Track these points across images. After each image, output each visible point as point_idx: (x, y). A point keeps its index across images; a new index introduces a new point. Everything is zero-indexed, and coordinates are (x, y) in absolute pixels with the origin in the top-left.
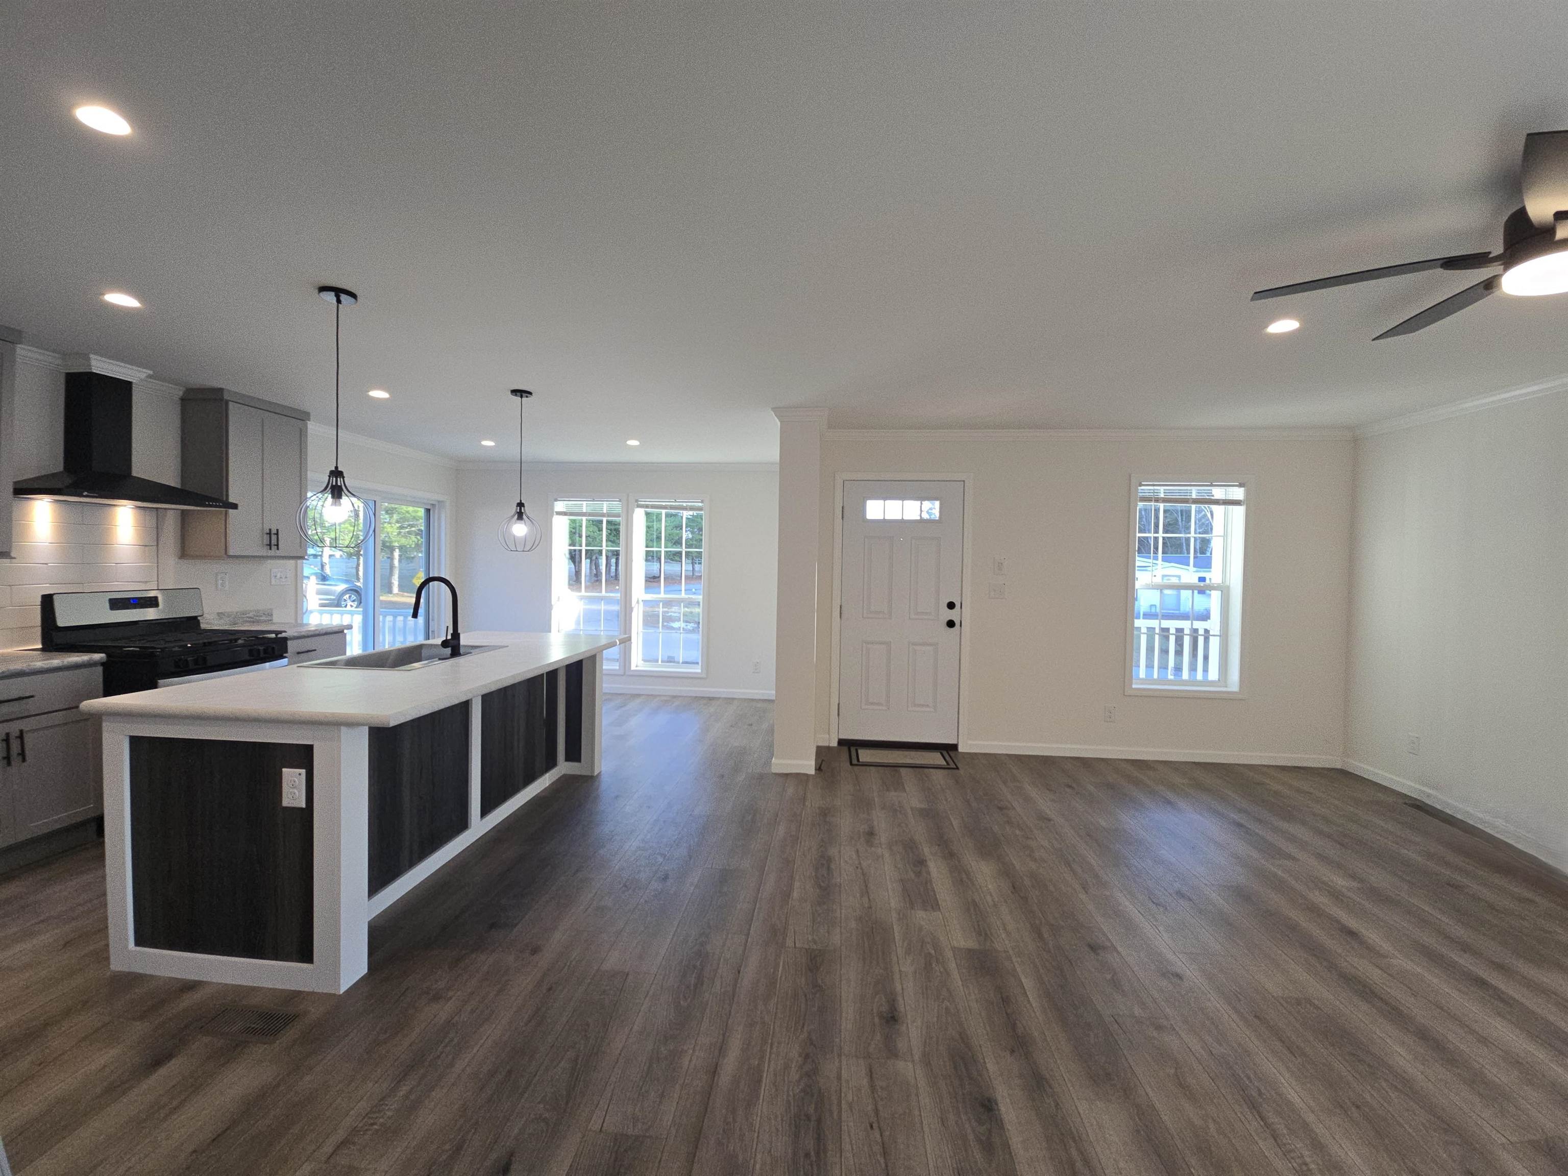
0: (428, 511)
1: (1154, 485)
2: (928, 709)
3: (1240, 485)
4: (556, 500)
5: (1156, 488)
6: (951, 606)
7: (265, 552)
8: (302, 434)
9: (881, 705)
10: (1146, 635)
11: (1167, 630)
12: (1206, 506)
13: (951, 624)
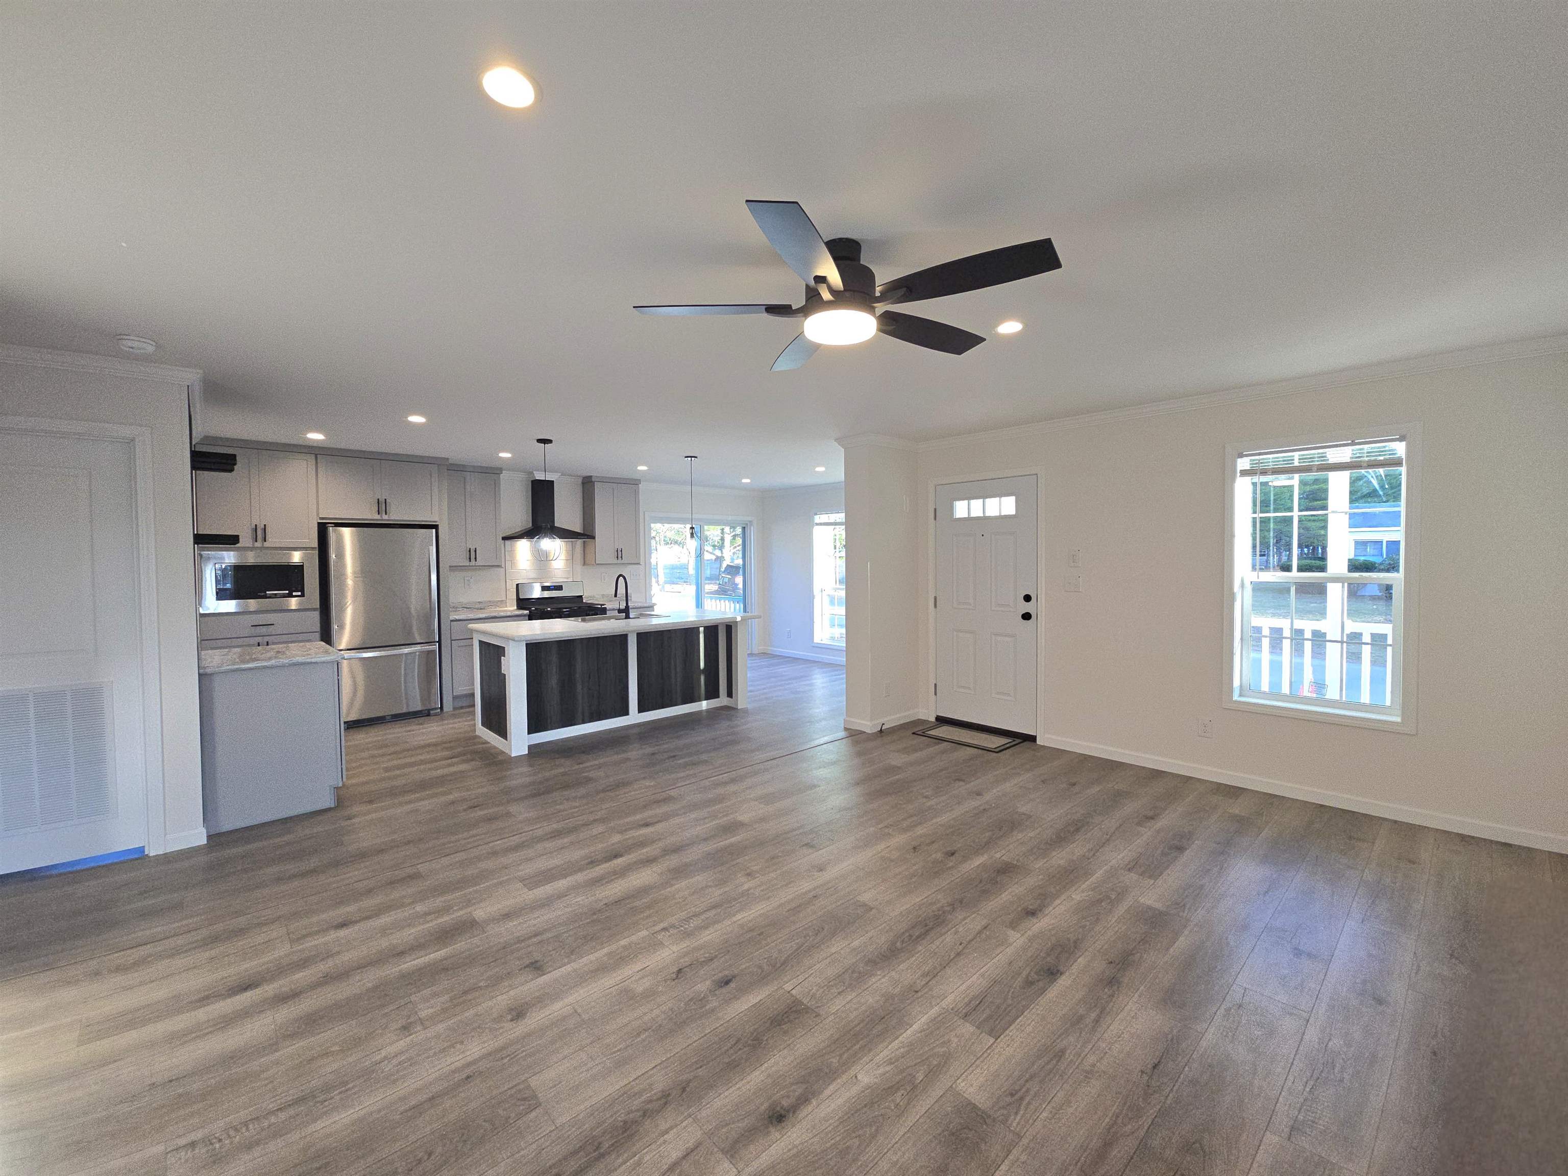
0: (744, 528)
1: (1260, 454)
2: (1009, 698)
3: (1401, 439)
4: (816, 514)
5: (1261, 457)
6: (1027, 598)
7: (615, 561)
8: (636, 493)
9: (969, 688)
10: (1268, 639)
11: (1300, 632)
12: (1370, 470)
13: (1027, 616)
